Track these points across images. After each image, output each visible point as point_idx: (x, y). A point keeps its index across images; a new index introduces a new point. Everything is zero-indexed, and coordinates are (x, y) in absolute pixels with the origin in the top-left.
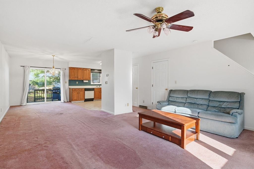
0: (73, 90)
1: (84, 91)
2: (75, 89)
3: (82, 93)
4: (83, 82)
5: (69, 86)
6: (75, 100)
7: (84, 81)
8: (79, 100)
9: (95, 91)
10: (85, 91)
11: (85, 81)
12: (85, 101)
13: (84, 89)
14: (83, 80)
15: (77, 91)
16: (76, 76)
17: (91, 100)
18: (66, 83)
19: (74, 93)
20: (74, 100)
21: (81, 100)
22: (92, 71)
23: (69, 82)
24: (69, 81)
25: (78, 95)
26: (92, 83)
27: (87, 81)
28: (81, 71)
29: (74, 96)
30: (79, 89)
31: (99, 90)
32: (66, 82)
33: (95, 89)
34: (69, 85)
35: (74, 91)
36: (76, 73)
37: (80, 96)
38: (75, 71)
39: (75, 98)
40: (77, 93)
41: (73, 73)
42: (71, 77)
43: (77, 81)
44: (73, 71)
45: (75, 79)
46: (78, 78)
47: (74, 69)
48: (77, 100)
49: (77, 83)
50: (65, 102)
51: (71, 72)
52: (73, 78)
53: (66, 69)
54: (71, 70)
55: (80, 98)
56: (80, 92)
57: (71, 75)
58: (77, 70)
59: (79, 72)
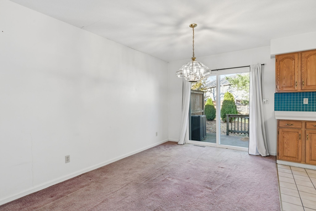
0: (282, 124)
2: (292, 123)
6: (289, 158)
8: (305, 163)
15: (299, 128)
16: (297, 80)
20: (286, 158)
24: (275, 96)
25: (301, 143)
29: (285, 146)
30: (306, 122)
34: (275, 107)
35: (286, 130)
36: (298, 70)
37: (311, 148)
38: (295, 63)
39: (289, 151)
40: (298, 137)
41: (285, 70)
42: (278, 85)
43: (307, 95)
44: (285, 66)
45: (294, 89)
46: (306, 86)
47: (291, 58)
48: (297, 160)
49: (304, 103)
50: (260, 155)
51: (279, 69)
52: (284, 87)
53: (264, 65)
54: (278, 64)
55: (311, 155)
56: (310, 134)
57: (279, 79)
58: (303, 60)
59: (309, 64)
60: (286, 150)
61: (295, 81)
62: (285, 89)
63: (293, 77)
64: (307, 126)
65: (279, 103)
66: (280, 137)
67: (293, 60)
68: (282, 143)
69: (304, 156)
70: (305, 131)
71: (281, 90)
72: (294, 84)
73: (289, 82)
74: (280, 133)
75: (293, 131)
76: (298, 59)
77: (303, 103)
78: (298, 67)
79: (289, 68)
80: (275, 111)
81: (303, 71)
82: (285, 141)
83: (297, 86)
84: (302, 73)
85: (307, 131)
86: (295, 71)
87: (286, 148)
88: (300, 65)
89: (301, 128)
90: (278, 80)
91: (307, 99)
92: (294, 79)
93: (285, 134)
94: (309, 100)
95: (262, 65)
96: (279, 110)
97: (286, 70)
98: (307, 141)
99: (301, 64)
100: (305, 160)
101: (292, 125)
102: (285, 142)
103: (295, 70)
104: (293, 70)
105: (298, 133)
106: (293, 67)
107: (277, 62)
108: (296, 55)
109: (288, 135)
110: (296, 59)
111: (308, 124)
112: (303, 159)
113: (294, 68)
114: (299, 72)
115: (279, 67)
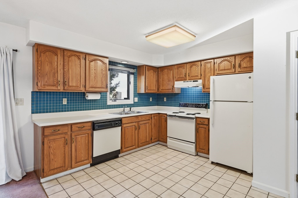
0: (47, 132)
1: (90, 132)
2: (58, 128)
3: (81, 140)
4: (84, 98)
5: (33, 113)
6: (55, 171)
7: (87, 94)
8: (71, 168)
9: (125, 126)
10: (94, 129)
11: (90, 97)
12: (92, 165)
13: (90, 124)
14: (84, 94)
15: (66, 133)
16: (60, 78)
17: (114, 155)
18: (22, 104)
19: (53, 145)
20: (52, 172)
21: (79, 162)
22: (111, 67)
23: (32, 101)
25: (67, 148)
26: (109, 103)
27: (97, 97)
28: (78, 61)
29: (52, 157)
30: (71, 125)
31: (134, 124)
32: (22, 100)
33: (124, 121)
34: (32, 110)
35: (52, 137)
36: (60, 67)
37: (76, 150)
38: (57, 59)
39: (56, 161)
40: (65, 143)
41: (47, 65)
42: (39, 82)
43: (65, 95)
44: (48, 60)
45: (57, 89)
46: (68, 86)
47: (54, 52)
48: (64, 169)
49: (64, 103)
50: (13, 180)
51: (40, 62)
52: (46, 85)
53: (16, 51)
54: (39, 56)
55: (76, 158)
56: (75, 137)
57: (40, 74)
58: (65, 58)
59: (70, 64)
60: (53, 162)
61: (58, 80)
62: (47, 88)
63: (56, 75)
64: (72, 129)
65: (37, 104)
66: (45, 149)
67: (55, 56)
68: (48, 155)
69: (70, 161)
70: (71, 134)
71: (42, 89)
72: (57, 83)
73: (52, 79)
74: (45, 143)
75: (59, 137)
76: (61, 56)
77: (62, 103)
78: (60, 64)
79: (52, 64)
80: (33, 114)
81: (65, 70)
82: (52, 151)
83: (60, 86)
84: (65, 72)
85: (72, 134)
86: (57, 69)
87: (53, 160)
88: (62, 63)
89: (67, 132)
90: (40, 76)
91: (66, 99)
92: (57, 78)
93: (51, 143)
94: (67, 100)
95: (13, 50)
96: (37, 113)
97: (49, 66)
98: (73, 145)
99: (64, 62)
100: (71, 166)
101: (59, 130)
102: (52, 153)
103: (57, 67)
104: (56, 67)
105: (65, 138)
106: (56, 63)
107: (37, 52)
108: (59, 52)
109: (55, 143)
110: (59, 55)
111: (73, 127)
112: (70, 165)
113: (57, 65)
114: (62, 70)
115: (40, 59)
